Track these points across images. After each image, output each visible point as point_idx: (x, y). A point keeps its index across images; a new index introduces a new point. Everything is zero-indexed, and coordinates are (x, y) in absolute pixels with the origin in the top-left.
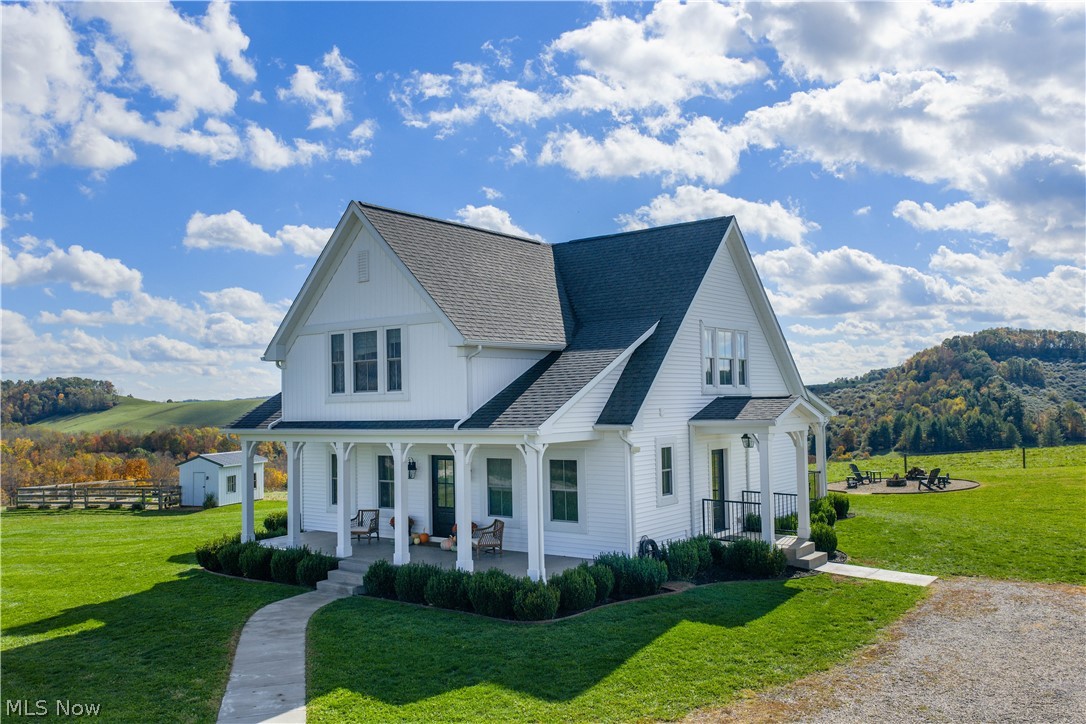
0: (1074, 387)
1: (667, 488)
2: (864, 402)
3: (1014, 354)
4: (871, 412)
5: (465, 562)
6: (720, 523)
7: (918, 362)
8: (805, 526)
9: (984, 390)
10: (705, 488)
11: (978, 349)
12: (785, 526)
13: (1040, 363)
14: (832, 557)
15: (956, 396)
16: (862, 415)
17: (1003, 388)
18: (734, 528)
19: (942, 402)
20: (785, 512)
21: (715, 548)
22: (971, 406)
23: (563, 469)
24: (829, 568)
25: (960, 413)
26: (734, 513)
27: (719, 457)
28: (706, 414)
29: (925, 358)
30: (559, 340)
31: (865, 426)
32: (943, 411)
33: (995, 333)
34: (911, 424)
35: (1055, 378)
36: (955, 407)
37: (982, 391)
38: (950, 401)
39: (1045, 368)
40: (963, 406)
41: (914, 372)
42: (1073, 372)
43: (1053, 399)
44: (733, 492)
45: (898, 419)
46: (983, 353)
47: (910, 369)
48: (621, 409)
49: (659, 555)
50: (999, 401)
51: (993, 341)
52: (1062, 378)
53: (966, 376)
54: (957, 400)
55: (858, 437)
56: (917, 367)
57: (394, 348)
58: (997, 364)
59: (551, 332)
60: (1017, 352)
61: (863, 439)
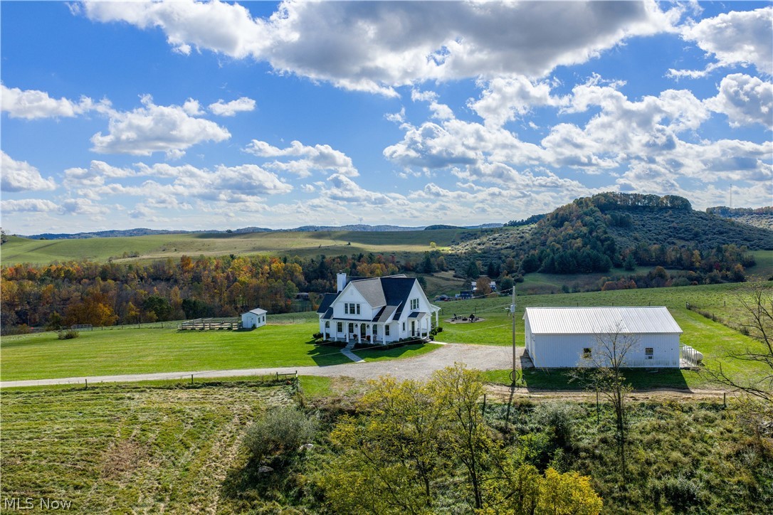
0: (650, 231)
1: (404, 329)
2: (522, 240)
3: (615, 209)
4: (526, 247)
5: (372, 342)
6: (413, 335)
7: (557, 214)
8: (428, 335)
9: (594, 234)
10: (410, 329)
11: (595, 206)
12: (425, 335)
13: (631, 215)
14: (432, 340)
15: (577, 238)
16: (521, 250)
17: (605, 232)
18: (416, 335)
19: (569, 241)
20: (424, 332)
21: (412, 339)
22: (585, 245)
23: (387, 327)
24: (432, 342)
25: (579, 249)
26: (416, 333)
27: (413, 323)
28: (410, 316)
29: (561, 212)
30: (385, 304)
31: (522, 256)
32: (569, 247)
33: (605, 195)
34: (549, 255)
35: (639, 225)
36: (576, 245)
37: (593, 235)
38: (573, 241)
39: (633, 218)
40: (580, 244)
41: (555, 221)
42: (651, 221)
43: (636, 239)
44: (416, 330)
45: (542, 252)
46: (597, 209)
47: (553, 219)
48: (397, 317)
49: (403, 341)
50: (602, 241)
51: (603, 200)
52: (643, 226)
53: (585, 225)
54: (578, 240)
55: (517, 264)
56: (556, 218)
57: (358, 307)
58: (605, 216)
59: (384, 303)
60: (619, 208)
61: (520, 265)
